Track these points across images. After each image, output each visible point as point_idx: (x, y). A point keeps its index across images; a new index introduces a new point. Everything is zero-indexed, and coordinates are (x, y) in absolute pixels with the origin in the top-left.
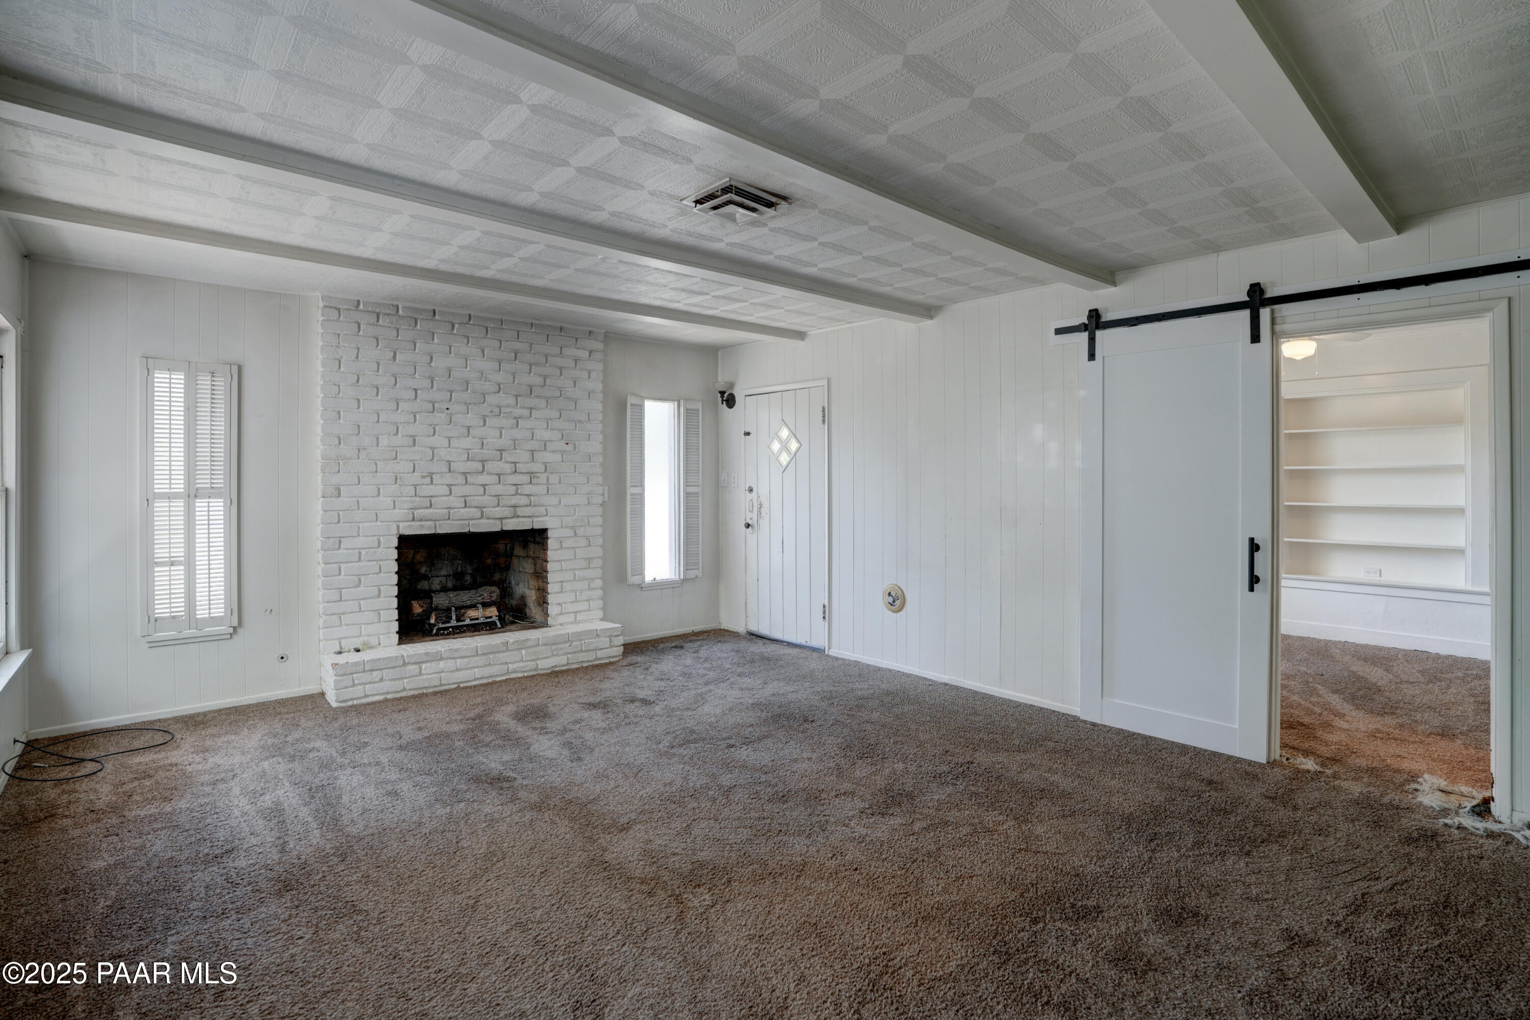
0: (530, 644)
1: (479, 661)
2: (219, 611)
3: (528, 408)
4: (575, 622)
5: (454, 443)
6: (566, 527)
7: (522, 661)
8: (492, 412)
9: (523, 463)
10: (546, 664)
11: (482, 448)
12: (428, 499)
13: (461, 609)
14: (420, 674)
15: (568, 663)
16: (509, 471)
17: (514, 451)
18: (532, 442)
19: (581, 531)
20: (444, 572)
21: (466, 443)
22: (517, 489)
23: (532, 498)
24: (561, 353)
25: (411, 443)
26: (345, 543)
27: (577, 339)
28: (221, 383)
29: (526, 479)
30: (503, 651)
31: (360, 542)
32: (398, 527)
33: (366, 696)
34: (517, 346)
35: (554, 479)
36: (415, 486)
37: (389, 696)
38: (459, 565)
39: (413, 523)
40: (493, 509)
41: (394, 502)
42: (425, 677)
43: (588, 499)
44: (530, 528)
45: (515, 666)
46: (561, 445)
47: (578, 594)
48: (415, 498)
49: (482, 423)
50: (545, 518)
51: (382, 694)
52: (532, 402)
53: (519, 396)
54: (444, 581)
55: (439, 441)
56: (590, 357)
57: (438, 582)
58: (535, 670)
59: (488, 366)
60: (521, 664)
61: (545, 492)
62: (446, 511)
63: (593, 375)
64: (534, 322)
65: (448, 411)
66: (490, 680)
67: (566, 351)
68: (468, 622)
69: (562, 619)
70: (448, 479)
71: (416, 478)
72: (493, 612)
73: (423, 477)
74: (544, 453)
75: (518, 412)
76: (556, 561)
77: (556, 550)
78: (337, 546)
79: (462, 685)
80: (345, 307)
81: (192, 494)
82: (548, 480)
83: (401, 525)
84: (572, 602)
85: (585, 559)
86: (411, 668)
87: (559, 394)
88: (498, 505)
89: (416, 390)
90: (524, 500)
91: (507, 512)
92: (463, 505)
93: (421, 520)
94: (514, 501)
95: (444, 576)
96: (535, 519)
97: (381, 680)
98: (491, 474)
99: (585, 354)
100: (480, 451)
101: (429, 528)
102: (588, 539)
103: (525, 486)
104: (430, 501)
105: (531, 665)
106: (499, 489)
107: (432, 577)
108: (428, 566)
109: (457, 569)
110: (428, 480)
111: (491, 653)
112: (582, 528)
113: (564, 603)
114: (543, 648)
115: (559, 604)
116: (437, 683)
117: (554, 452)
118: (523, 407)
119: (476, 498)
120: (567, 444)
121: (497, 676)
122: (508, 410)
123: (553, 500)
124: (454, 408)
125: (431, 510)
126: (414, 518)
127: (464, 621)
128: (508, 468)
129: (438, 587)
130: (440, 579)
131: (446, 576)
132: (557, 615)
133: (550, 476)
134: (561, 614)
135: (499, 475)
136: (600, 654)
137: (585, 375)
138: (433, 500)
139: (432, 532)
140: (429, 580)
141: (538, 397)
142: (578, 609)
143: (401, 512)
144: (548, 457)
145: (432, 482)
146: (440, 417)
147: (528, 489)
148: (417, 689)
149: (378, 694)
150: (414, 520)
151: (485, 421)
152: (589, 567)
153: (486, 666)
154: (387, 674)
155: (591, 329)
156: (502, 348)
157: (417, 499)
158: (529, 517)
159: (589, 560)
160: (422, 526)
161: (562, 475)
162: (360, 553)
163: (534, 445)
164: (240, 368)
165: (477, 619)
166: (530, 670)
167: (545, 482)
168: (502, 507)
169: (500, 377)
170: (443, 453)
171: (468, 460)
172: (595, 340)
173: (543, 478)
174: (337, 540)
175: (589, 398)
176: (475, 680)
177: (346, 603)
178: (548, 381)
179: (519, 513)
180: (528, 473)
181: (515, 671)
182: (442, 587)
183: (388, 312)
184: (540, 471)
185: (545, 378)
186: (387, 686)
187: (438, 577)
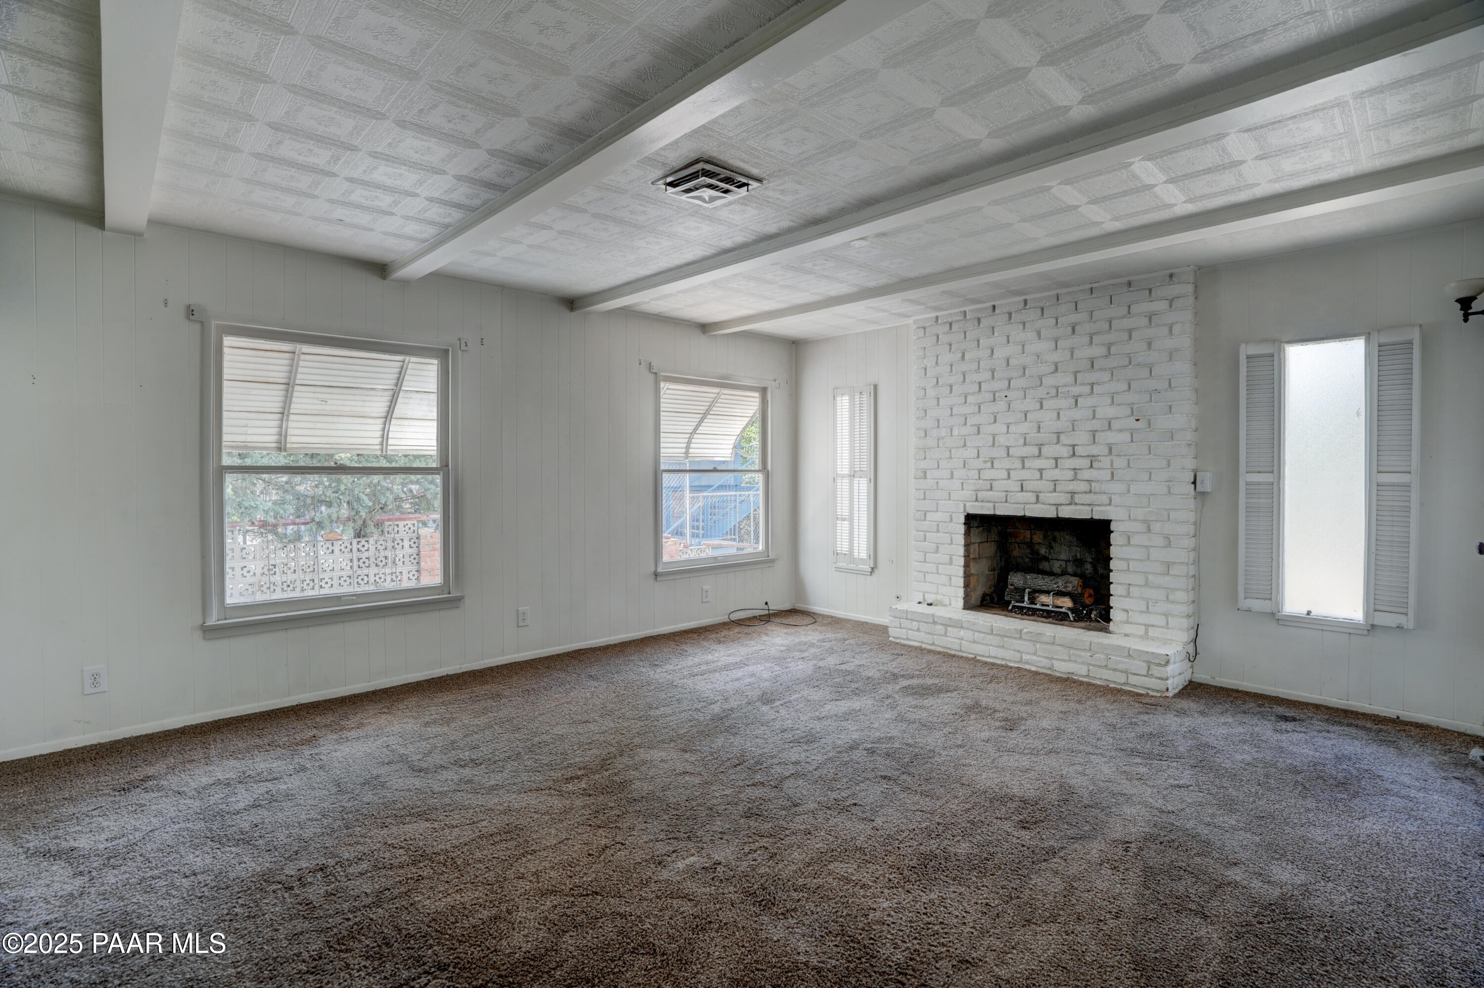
0: (1044, 639)
1: (995, 640)
2: (864, 555)
3: (1089, 384)
4: (1146, 637)
5: (1012, 429)
6: (1134, 520)
7: (1035, 654)
8: (1048, 393)
9: (1082, 445)
10: (1062, 668)
11: (1039, 431)
12: (989, 482)
13: (1035, 592)
14: (946, 635)
15: (1088, 676)
16: (1066, 455)
17: (1073, 433)
18: (1094, 421)
19: (1156, 527)
20: (1063, 556)
21: (1024, 428)
22: (1076, 474)
23: (1093, 484)
24: (1129, 312)
25: (976, 432)
26: (929, 516)
27: (1150, 291)
28: (865, 398)
29: (1086, 463)
30: (1015, 638)
31: (938, 516)
32: (965, 506)
33: (908, 639)
34: (1074, 318)
35: (1120, 463)
36: (979, 471)
37: (924, 646)
38: (1078, 552)
39: (977, 503)
40: (1049, 495)
41: (963, 483)
42: (949, 639)
43: (1169, 487)
44: (1089, 517)
45: (1028, 657)
46: (1131, 423)
47: (1150, 603)
48: (979, 481)
49: (1038, 406)
50: (1108, 508)
51: (919, 642)
52: (1093, 377)
53: (1079, 372)
54: (1064, 566)
55: (1000, 428)
56: (1171, 306)
57: (1058, 565)
58: (1049, 669)
59: (1044, 346)
60: (1034, 658)
61: (1109, 477)
62: (1004, 494)
63: (1177, 329)
64: (1094, 285)
65: (1006, 399)
66: (1004, 663)
67: (1135, 309)
68: (1038, 606)
69: (1128, 629)
70: (1007, 464)
71: (978, 464)
72: (1066, 603)
73: (985, 462)
74: (1109, 433)
75: (1076, 390)
76: (1122, 559)
77: (1122, 546)
78: (923, 518)
79: (978, 658)
80: (928, 324)
81: (852, 476)
82: (1112, 464)
83: (968, 504)
84: (1142, 612)
85: (1162, 562)
86: (940, 629)
87: (1127, 362)
88: (1055, 491)
89: (980, 383)
90: (1083, 487)
91: (1063, 498)
92: (1020, 489)
93: (982, 501)
94: (1072, 487)
95: (1063, 560)
96: (1096, 508)
97: (918, 630)
98: (1047, 458)
99: (1163, 305)
100: (1036, 435)
101: (989, 509)
102: (1167, 538)
103: (1084, 471)
104: (991, 485)
105: (1044, 662)
106: (1056, 474)
107: (1052, 559)
108: (1047, 548)
109: (1076, 556)
110: (989, 465)
111: (1006, 636)
112: (1158, 524)
113: (1132, 611)
114: (1059, 648)
115: (1127, 611)
116: (957, 647)
117: (1121, 431)
118: (1083, 384)
119: (1032, 482)
120: (1137, 420)
121: (1010, 661)
122: (1065, 389)
123: (1116, 487)
124: (1012, 395)
125: (991, 493)
126: (977, 498)
127: (1036, 604)
128: (1065, 452)
129: (1059, 571)
130: (1060, 562)
131: (1066, 561)
132: (1121, 622)
133: (1115, 458)
134: (1128, 622)
135: (1056, 459)
136: (1133, 680)
137: (1165, 331)
138: (994, 483)
139: (991, 512)
140: (1049, 562)
141: (1101, 369)
142: (1151, 623)
143: (968, 494)
144: (1112, 437)
145: (993, 467)
146: (1001, 405)
147: (1087, 474)
148: (945, 648)
149: (915, 641)
150: (977, 500)
151: (1041, 404)
152: (1168, 574)
153: (998, 647)
154: (923, 627)
155: (1170, 271)
156: (1059, 325)
157: (981, 482)
158: (1088, 505)
159: (1168, 565)
160: (983, 507)
161: (1131, 458)
162: (938, 525)
163: (1095, 425)
164: (875, 387)
165: (1048, 606)
166: (1044, 668)
167: (1109, 466)
168: (1059, 492)
169: (1056, 357)
170: (1002, 440)
171: (1025, 444)
172: (1179, 283)
173: (1106, 462)
174: (923, 513)
175: (1171, 359)
176: (990, 657)
177: (928, 565)
178: (1113, 350)
179: (1077, 501)
180: (1088, 456)
181: (1027, 663)
182: (1063, 571)
183: (958, 318)
184: (1102, 454)
185: (1109, 346)
186: (922, 636)
187: (1058, 560)
